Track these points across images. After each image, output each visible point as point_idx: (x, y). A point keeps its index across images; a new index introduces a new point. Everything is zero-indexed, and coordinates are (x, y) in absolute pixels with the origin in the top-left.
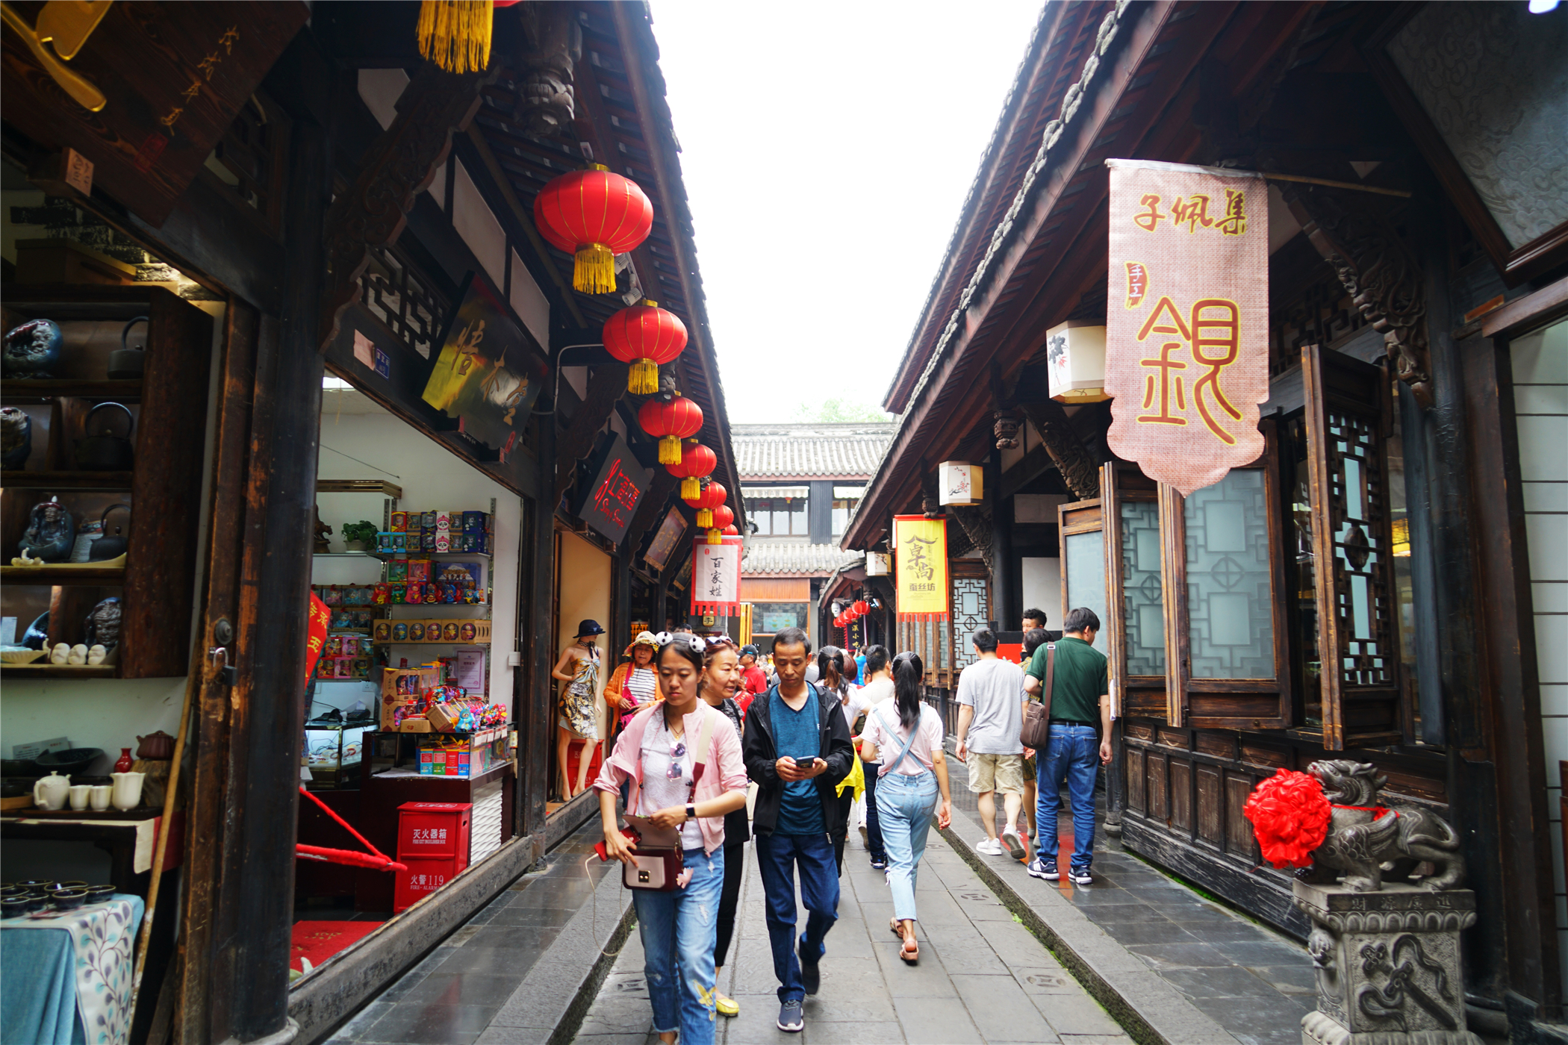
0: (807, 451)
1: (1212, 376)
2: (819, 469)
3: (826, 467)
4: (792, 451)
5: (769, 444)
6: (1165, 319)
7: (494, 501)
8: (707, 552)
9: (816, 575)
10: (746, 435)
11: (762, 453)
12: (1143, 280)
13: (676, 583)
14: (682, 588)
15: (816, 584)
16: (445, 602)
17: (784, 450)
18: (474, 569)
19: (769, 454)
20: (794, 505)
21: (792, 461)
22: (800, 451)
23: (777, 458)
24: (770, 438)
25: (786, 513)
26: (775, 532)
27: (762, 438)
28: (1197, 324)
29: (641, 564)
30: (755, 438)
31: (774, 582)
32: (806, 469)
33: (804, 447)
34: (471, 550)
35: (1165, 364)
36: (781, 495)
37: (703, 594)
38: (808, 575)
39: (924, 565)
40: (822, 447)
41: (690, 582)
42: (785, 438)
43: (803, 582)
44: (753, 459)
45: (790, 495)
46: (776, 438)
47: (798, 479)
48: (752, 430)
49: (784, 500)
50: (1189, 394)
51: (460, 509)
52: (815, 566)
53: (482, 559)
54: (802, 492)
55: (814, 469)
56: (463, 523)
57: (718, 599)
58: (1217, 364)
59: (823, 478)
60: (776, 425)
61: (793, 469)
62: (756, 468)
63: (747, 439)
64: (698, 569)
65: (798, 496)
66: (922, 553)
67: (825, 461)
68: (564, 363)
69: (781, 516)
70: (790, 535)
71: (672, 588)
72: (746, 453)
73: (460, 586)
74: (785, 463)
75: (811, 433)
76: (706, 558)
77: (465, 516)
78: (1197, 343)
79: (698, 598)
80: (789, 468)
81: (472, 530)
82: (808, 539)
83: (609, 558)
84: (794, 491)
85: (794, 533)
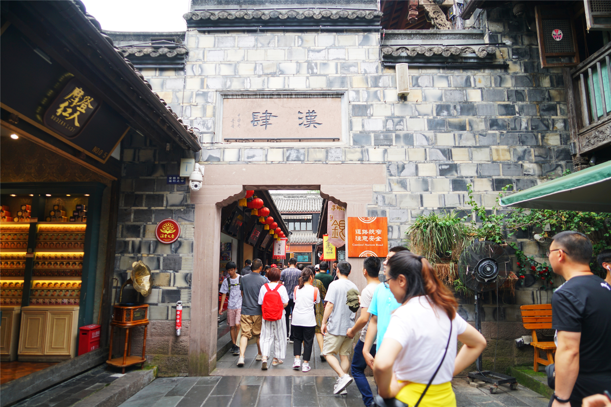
0: (312, 203)
1: (342, 231)
2: (315, 209)
3: (318, 209)
4: (307, 203)
5: (300, 200)
6: (335, 223)
7: (232, 240)
8: (277, 242)
9: (314, 244)
10: (293, 197)
11: (297, 203)
12: (332, 218)
13: (269, 250)
14: (271, 251)
15: (314, 246)
16: (224, 260)
17: (305, 202)
18: (229, 254)
19: (300, 204)
20: (307, 221)
21: (307, 206)
22: (310, 203)
23: (302, 205)
24: (300, 198)
25: (305, 223)
26: (302, 230)
27: (298, 198)
28: (340, 224)
29: (260, 247)
30: (295, 198)
31: (301, 246)
32: (311, 209)
33: (311, 201)
34: (229, 250)
35: (335, 229)
36: (303, 218)
37: (276, 253)
38: (311, 244)
39: (330, 247)
40: (317, 201)
41: (273, 250)
42: (305, 198)
43: (310, 246)
44: (294, 206)
45: (306, 218)
46: (302, 198)
47: (309, 213)
48: (294, 196)
49: (305, 219)
50: (338, 234)
51: (227, 242)
52: (314, 241)
53: (230, 252)
54: (310, 217)
55: (314, 209)
56: (227, 245)
57: (280, 255)
58: (342, 229)
59: (317, 213)
60: (302, 194)
61: (307, 209)
62: (295, 209)
63: (293, 198)
64: (275, 247)
65: (309, 218)
66: (330, 244)
67: (317, 206)
68: (246, 212)
69: (303, 224)
70: (306, 230)
71: (268, 251)
72: (292, 203)
73: (226, 257)
74: (305, 207)
75: (314, 197)
76: (277, 244)
77: (227, 243)
78: (340, 226)
79: (274, 255)
80: (306, 209)
81: (229, 246)
82: (312, 232)
83: (252, 247)
84: (307, 217)
85: (308, 230)
